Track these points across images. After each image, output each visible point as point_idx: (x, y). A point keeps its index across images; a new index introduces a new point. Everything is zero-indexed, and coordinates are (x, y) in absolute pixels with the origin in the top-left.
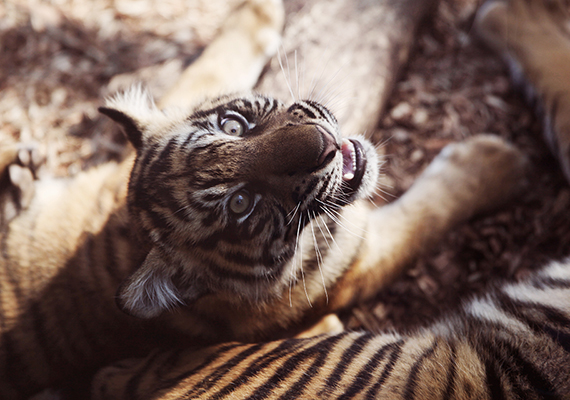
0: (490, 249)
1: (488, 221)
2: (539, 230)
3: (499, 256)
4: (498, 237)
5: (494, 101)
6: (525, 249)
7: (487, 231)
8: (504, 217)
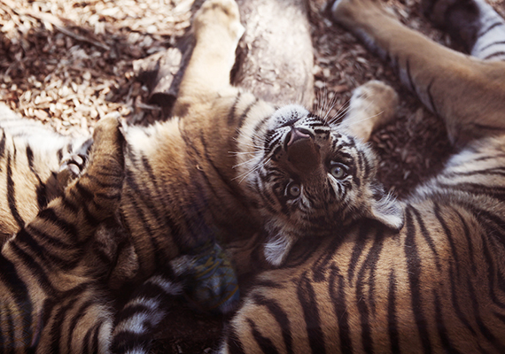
0: (388, 147)
1: (383, 131)
2: (411, 134)
3: (393, 150)
4: (391, 139)
5: (362, 60)
6: (408, 145)
7: (384, 137)
8: (391, 128)
